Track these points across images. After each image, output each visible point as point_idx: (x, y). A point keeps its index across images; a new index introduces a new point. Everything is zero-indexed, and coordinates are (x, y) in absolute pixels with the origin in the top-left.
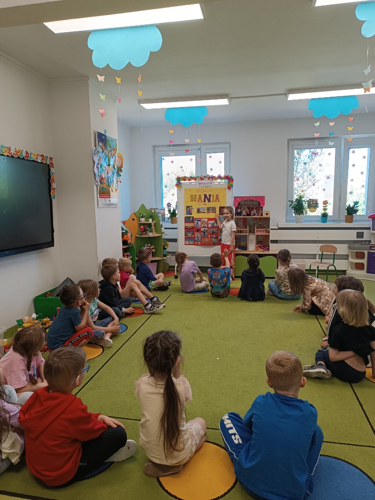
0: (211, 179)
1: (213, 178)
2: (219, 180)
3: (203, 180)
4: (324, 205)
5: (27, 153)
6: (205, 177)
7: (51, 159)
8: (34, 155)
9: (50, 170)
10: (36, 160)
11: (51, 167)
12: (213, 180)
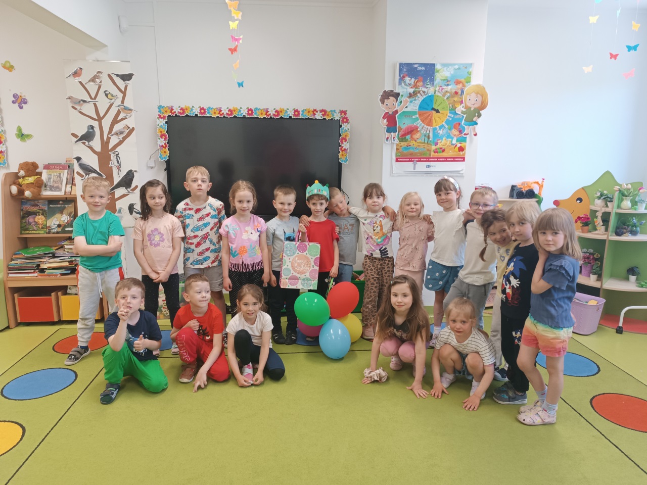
5: (296, 111)
7: (344, 112)
8: (309, 112)
9: (341, 126)
10: (313, 117)
11: (343, 122)
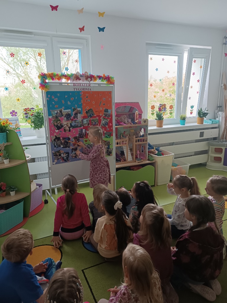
0: (89, 79)
1: (92, 77)
2: (98, 81)
3: (80, 79)
4: (170, 110)
6: (81, 76)
12: (91, 80)
